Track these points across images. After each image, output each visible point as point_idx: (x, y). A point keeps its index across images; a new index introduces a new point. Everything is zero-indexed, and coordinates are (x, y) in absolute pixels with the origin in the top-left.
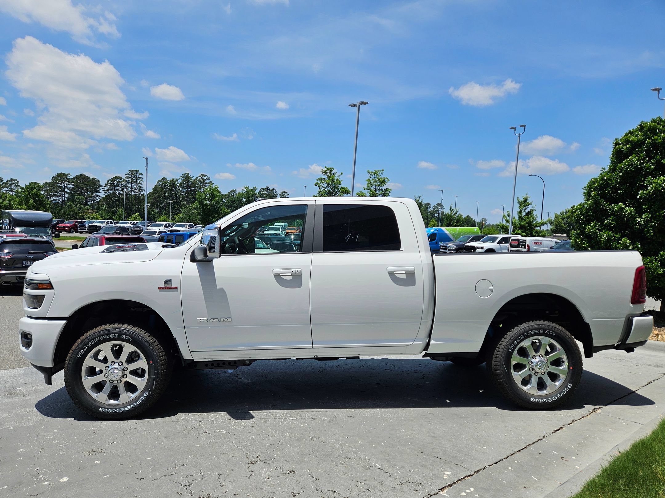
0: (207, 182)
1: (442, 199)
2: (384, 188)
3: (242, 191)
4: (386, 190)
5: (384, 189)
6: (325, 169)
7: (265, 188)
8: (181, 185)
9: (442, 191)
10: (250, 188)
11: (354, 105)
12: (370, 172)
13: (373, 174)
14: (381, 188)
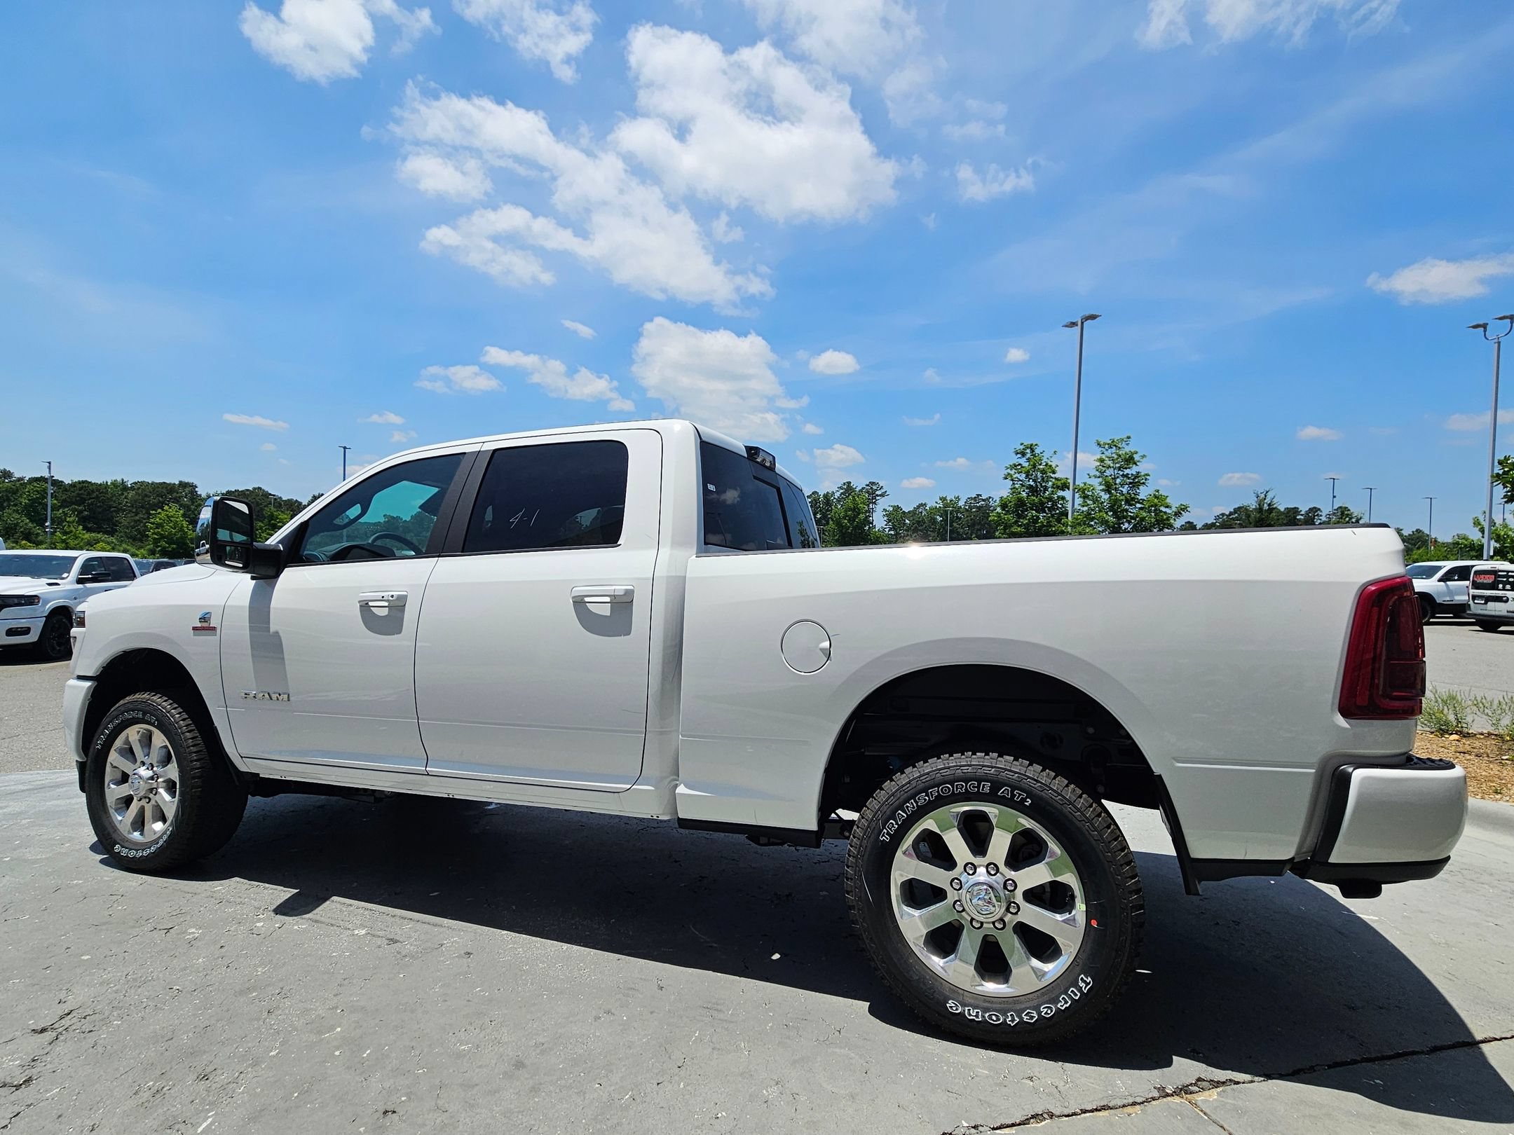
0: (878, 493)
1: (1334, 497)
2: (1132, 471)
3: (936, 504)
4: (1137, 475)
5: (1132, 474)
6: (1022, 447)
7: (975, 497)
8: (839, 500)
9: (1334, 479)
10: (948, 499)
11: (1073, 324)
12: (1102, 443)
13: (1107, 446)
14: (1127, 471)
